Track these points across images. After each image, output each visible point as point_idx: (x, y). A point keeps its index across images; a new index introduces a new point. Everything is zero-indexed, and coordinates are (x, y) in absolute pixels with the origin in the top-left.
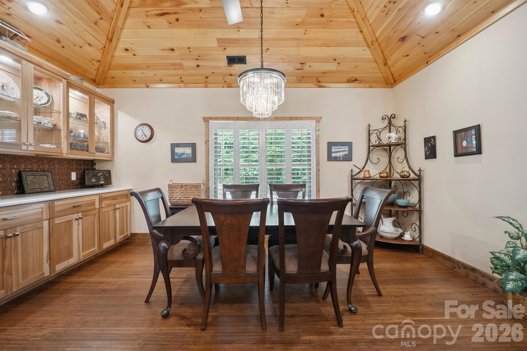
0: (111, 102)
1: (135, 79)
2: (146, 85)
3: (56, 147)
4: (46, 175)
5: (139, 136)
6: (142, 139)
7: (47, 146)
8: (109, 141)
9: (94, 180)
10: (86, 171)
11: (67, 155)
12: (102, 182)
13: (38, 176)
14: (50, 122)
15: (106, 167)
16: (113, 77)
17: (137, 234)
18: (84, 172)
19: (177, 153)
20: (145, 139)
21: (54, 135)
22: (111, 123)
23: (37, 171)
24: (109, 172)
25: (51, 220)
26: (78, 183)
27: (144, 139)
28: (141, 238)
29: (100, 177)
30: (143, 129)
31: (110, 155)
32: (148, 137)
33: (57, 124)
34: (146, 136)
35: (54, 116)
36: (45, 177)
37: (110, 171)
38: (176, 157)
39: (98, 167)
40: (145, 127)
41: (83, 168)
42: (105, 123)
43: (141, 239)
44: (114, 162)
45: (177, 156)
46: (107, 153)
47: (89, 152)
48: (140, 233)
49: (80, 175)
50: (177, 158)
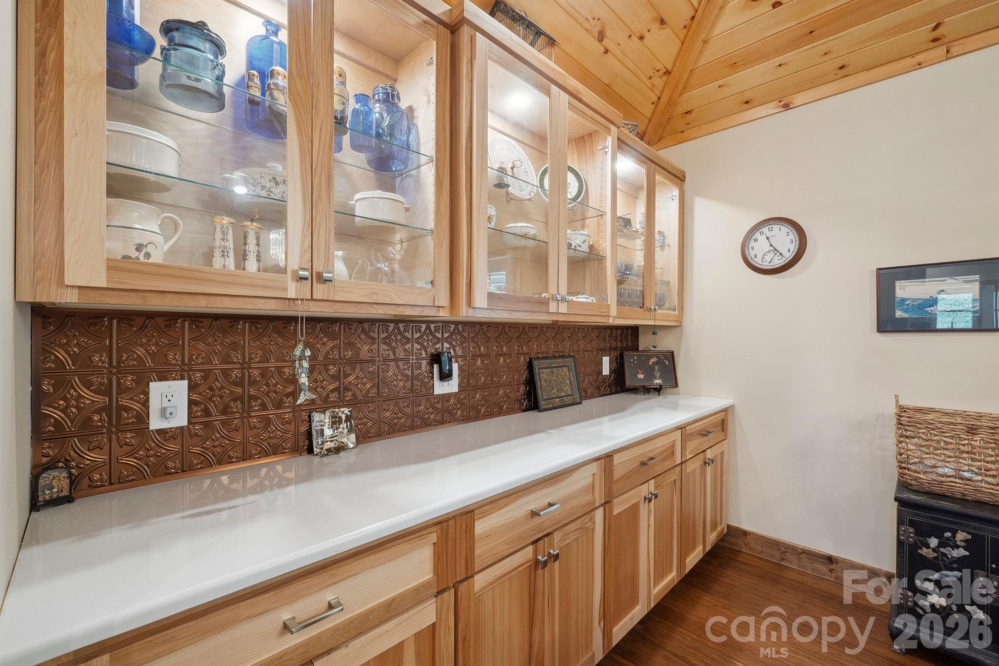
0: (678, 177)
1: (746, 97)
2: (782, 103)
3: (595, 302)
4: (567, 366)
5: (756, 256)
6: (767, 263)
7: (579, 300)
8: (674, 279)
9: (641, 376)
10: (625, 353)
11: (616, 319)
12: (658, 381)
13: (555, 369)
14: (585, 241)
15: (665, 343)
16: (686, 113)
17: (745, 533)
18: (622, 355)
19: (903, 300)
20: (778, 262)
21: (589, 272)
22: (679, 234)
23: (555, 357)
24: (671, 356)
25: (607, 506)
26: (612, 381)
27: (771, 264)
28: (759, 548)
29: (652, 369)
30: (769, 234)
31: (677, 312)
32: (788, 256)
33: (595, 246)
34: (781, 254)
35: (588, 226)
36: (565, 369)
37: (672, 353)
38: (899, 314)
39: (644, 343)
40: (776, 227)
41: (619, 345)
42: (664, 236)
43: (758, 553)
44: (683, 328)
45: (906, 311)
46: (668, 309)
47: (645, 308)
48: (754, 534)
49: (615, 363)
50: (906, 315)
